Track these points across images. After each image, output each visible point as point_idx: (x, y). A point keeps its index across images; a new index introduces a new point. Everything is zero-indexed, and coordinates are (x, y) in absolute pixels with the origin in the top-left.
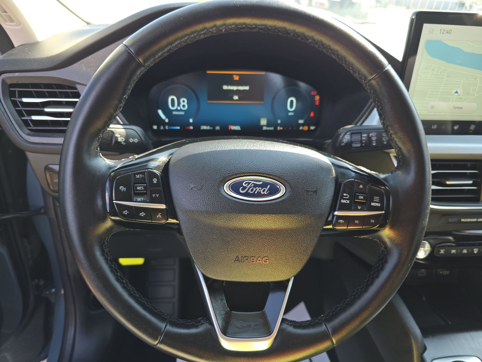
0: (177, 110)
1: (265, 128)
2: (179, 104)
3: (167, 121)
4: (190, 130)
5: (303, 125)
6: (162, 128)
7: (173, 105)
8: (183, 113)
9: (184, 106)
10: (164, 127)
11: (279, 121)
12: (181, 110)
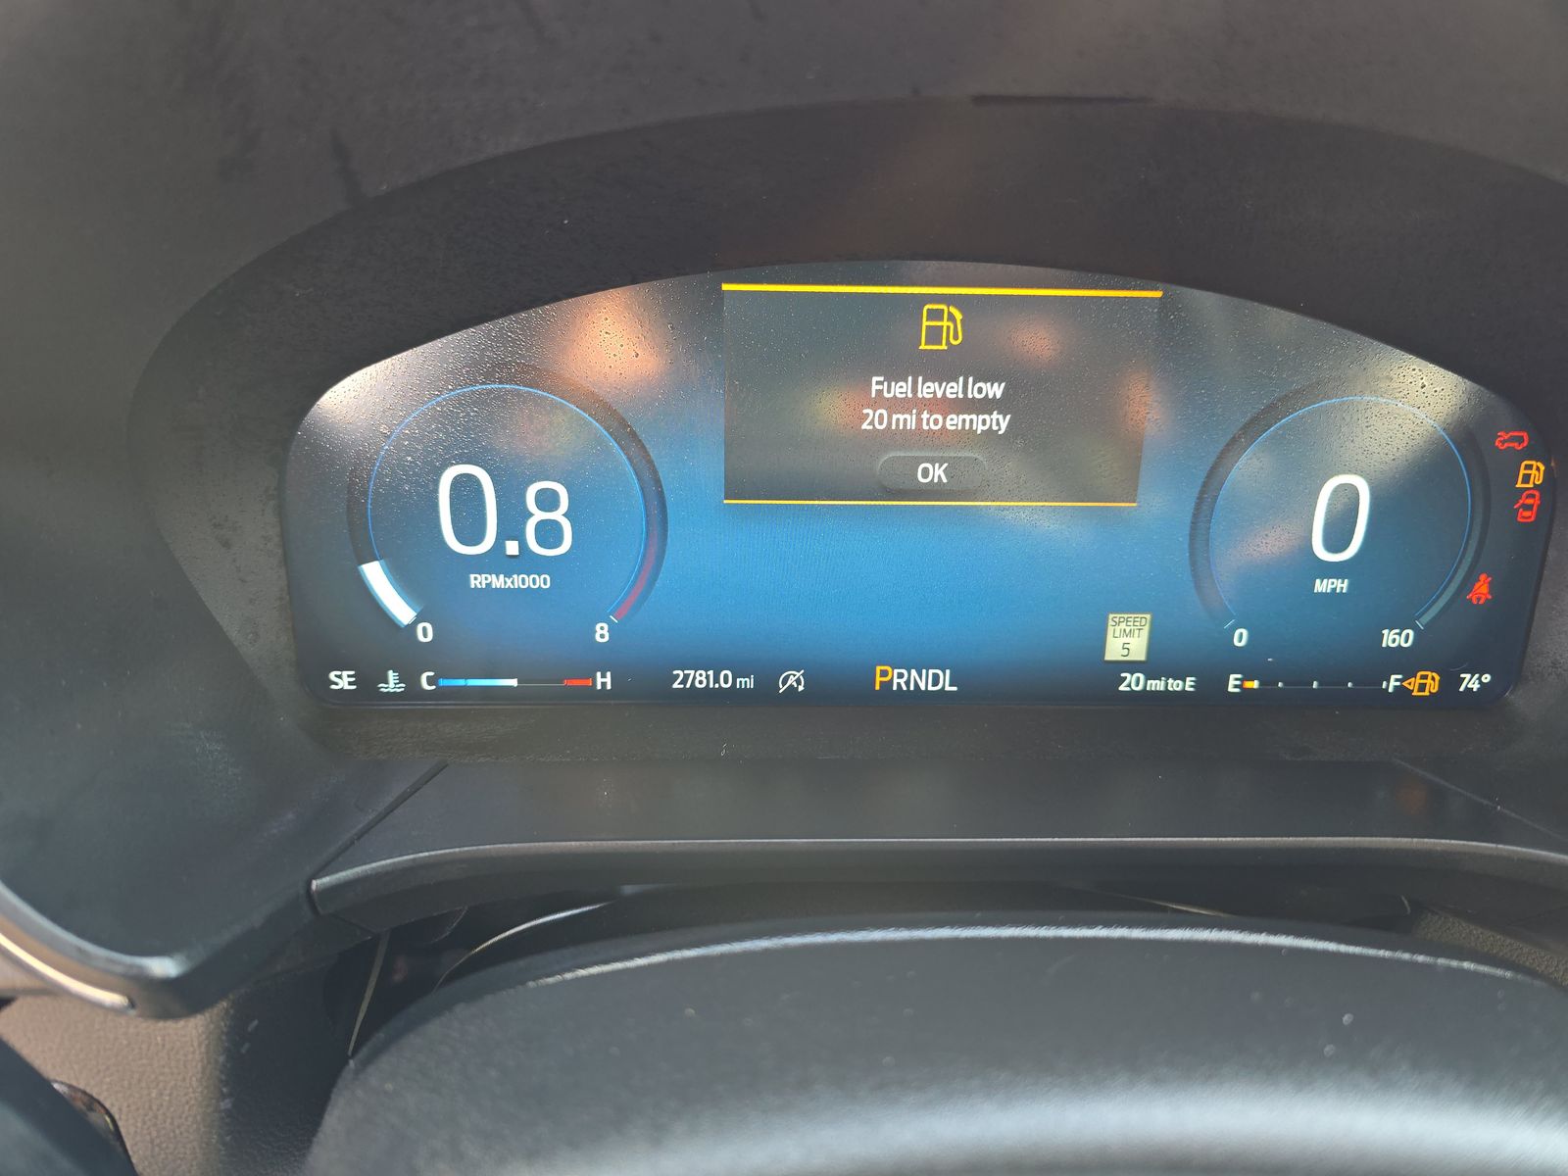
0: (495, 561)
1: (1132, 682)
2: (512, 524)
3: (425, 633)
4: (591, 693)
5: (1406, 662)
6: (392, 683)
7: (470, 526)
8: (542, 582)
9: (549, 533)
10: (409, 677)
11: (1241, 638)
12: (526, 562)
